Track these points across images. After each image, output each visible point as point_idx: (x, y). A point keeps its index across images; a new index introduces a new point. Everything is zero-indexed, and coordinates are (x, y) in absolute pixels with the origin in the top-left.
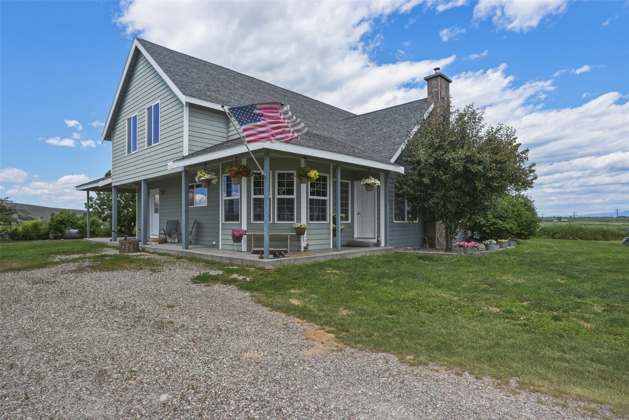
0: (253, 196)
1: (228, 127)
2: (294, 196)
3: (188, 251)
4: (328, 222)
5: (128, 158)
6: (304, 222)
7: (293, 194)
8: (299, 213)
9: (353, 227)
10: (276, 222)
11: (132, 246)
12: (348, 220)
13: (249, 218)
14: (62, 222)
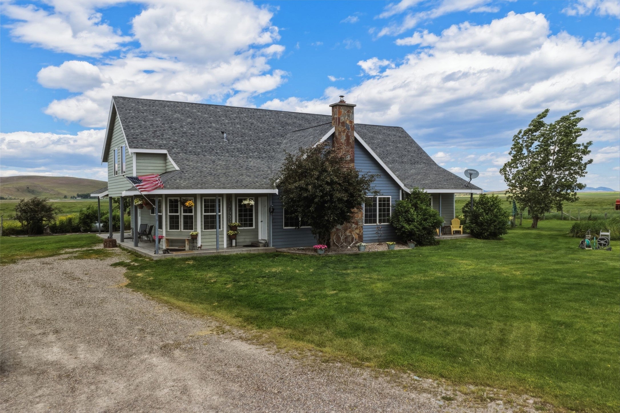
0: (169, 214)
1: (166, 163)
2: (193, 214)
3: (136, 248)
4: (222, 230)
5: (114, 179)
6: (199, 230)
7: (192, 213)
8: (196, 225)
9: (258, 232)
10: (182, 230)
11: (111, 243)
12: (252, 226)
13: (166, 228)
14: (87, 216)
